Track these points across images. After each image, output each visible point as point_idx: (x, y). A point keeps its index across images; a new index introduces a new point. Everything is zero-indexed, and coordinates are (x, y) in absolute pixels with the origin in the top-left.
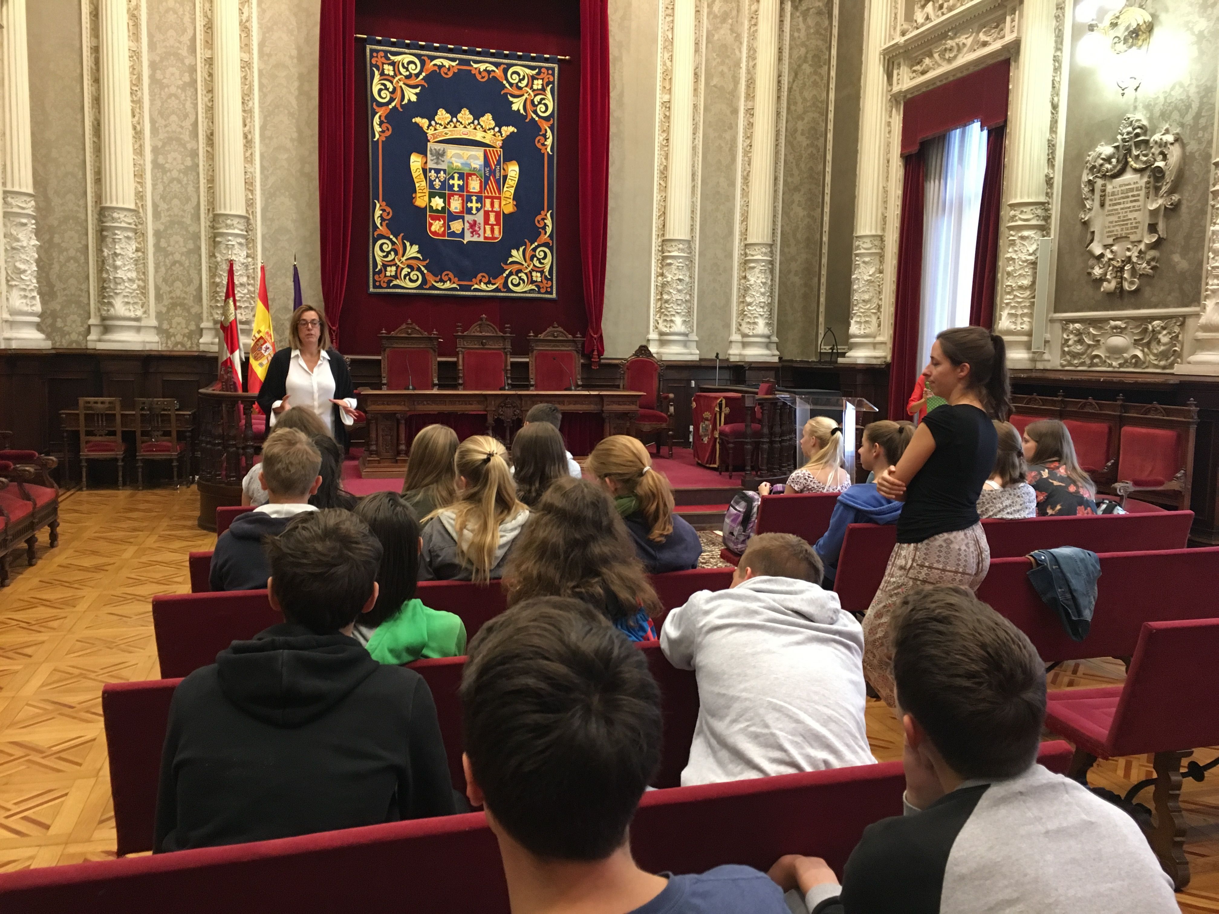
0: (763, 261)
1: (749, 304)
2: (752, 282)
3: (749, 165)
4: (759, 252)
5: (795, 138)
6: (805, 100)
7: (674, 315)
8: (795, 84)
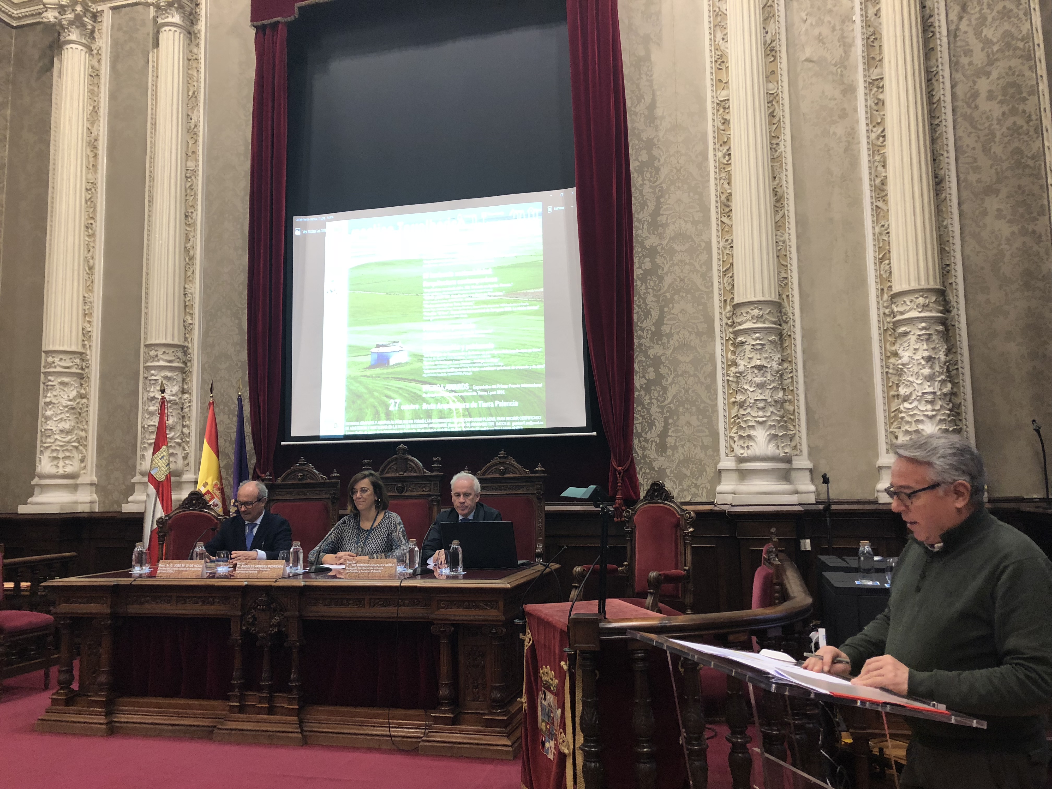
0: (922, 319)
1: (906, 399)
2: (905, 360)
3: (884, 166)
4: (913, 305)
5: (977, 107)
6: (987, 43)
7: (753, 427)
8: (965, 22)
